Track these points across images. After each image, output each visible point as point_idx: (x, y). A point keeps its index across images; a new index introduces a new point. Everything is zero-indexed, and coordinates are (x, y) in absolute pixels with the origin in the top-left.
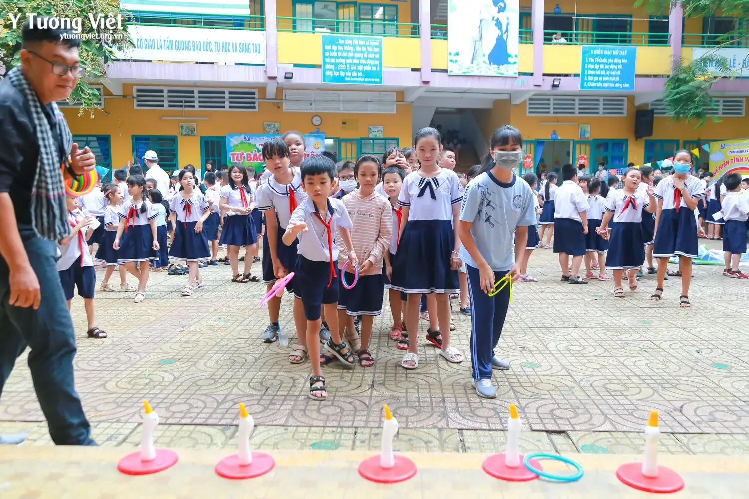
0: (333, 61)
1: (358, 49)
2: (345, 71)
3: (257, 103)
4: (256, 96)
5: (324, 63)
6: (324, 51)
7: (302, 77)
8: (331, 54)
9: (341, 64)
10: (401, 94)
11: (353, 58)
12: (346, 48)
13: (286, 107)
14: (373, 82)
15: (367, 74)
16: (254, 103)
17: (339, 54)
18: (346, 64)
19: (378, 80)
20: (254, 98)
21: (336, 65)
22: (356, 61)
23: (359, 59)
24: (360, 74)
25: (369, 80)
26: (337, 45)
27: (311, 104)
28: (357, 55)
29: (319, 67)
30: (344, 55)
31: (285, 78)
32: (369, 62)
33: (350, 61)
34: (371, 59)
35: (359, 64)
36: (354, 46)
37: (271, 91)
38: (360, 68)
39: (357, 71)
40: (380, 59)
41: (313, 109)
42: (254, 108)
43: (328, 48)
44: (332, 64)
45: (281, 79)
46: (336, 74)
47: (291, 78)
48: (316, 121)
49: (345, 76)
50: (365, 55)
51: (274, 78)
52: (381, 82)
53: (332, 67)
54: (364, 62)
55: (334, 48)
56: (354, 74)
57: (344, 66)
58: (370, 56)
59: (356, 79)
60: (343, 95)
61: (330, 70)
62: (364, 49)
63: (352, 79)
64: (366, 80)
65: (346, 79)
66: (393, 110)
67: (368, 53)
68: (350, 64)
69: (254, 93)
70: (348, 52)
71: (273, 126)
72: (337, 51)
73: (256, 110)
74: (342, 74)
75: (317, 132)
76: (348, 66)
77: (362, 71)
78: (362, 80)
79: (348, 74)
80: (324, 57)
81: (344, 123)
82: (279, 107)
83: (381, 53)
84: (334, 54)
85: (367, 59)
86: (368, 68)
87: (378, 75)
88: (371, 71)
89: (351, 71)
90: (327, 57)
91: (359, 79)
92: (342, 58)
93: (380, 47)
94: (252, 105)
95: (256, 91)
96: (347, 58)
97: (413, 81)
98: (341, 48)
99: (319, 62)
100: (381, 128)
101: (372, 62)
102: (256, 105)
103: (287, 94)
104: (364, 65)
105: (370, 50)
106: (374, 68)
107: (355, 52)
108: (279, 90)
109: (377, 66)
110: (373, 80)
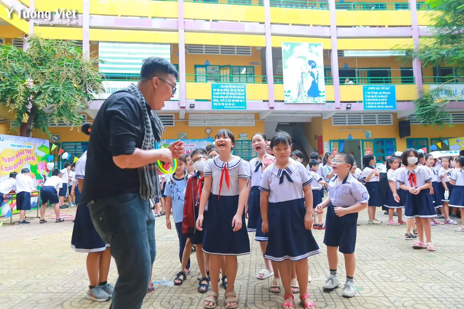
0: (218, 97)
1: (232, 90)
2: (225, 102)
3: (174, 122)
4: (173, 118)
5: (213, 98)
6: (213, 92)
7: (199, 107)
8: (217, 94)
9: (222, 99)
10: (257, 115)
11: (229, 95)
12: (225, 90)
13: (191, 124)
14: (241, 109)
15: (237, 104)
16: (172, 122)
17: (221, 93)
18: (225, 99)
19: (244, 107)
20: (172, 119)
21: (219, 99)
22: (231, 97)
23: (233, 95)
24: (233, 104)
25: (239, 107)
26: (220, 89)
27: (205, 122)
28: (231, 94)
29: (209, 101)
30: (224, 93)
31: (190, 107)
32: (238, 97)
33: (227, 97)
34: (239, 96)
35: (233, 99)
36: (229, 89)
37: (182, 115)
38: (233, 101)
39: (232, 103)
40: (245, 96)
41: (206, 124)
42: (172, 124)
43: (214, 90)
44: (217, 99)
45: (188, 108)
46: (220, 104)
47: (194, 107)
48: (208, 131)
49: (225, 105)
50: (236, 94)
51: (184, 107)
52: (246, 108)
53: (217, 101)
54: (235, 97)
55: (218, 90)
56: (230, 104)
57: (224, 100)
58: (239, 94)
59: (231, 107)
60: (223, 117)
61: (216, 102)
62: (235, 90)
63: (229, 107)
64: (237, 107)
65: (225, 107)
66: (253, 124)
67: (238, 92)
68: (228, 99)
69: (172, 116)
70: (226, 92)
71: (183, 135)
72: (220, 92)
73: (174, 126)
74: (223, 104)
75: (209, 138)
76: (226, 100)
77: (235, 103)
78: (235, 107)
79: (227, 104)
80: (213, 95)
82: (186, 124)
83: (245, 92)
84: (218, 93)
85: (237, 96)
86: (238, 101)
87: (244, 104)
88: (239, 102)
89: (228, 103)
90: (214, 95)
91: (233, 107)
92: (223, 95)
93: (245, 89)
94: (171, 123)
95: (173, 115)
96: (226, 95)
97: (264, 107)
98: (222, 90)
99: (210, 98)
100: (246, 135)
101: (240, 97)
102: (174, 123)
103: (191, 116)
104: (235, 99)
105: (239, 90)
106: (241, 101)
107: (230, 92)
108: (187, 114)
109: (243, 99)
110: (241, 107)
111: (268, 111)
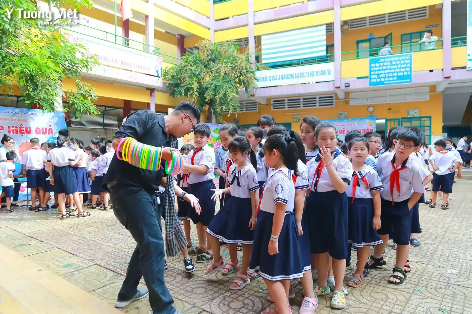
0: (376, 73)
1: (394, 63)
2: (384, 78)
3: (334, 102)
4: (334, 98)
5: (371, 75)
6: (371, 67)
7: (356, 85)
8: (376, 69)
9: (382, 74)
10: (433, 88)
11: (390, 69)
12: (385, 64)
13: (352, 103)
14: (405, 83)
15: (399, 78)
16: (333, 102)
17: (381, 68)
18: (385, 74)
19: (409, 80)
20: (333, 99)
21: (378, 75)
22: (393, 71)
23: (395, 69)
24: (395, 78)
25: (402, 81)
26: (379, 63)
27: (367, 100)
28: (393, 67)
29: (367, 77)
30: (384, 68)
31: (346, 86)
32: (402, 70)
33: (388, 71)
34: (403, 68)
35: (394, 72)
36: (391, 62)
37: (341, 95)
38: (395, 74)
39: (393, 77)
40: (410, 67)
41: (369, 103)
42: (333, 105)
43: (373, 65)
44: (376, 75)
45: (343, 87)
46: (378, 80)
47: (349, 86)
48: (371, 109)
49: (384, 81)
50: (399, 66)
51: (339, 87)
52: (411, 81)
53: (376, 76)
54: (398, 70)
55: (377, 65)
56: (391, 79)
57: (384, 75)
58: (403, 66)
59: (392, 82)
60: (389, 92)
61: (374, 78)
62: (398, 62)
63: (389, 82)
64: (400, 81)
65: (386, 82)
66: (427, 98)
67: (401, 64)
68: (388, 73)
69: (332, 97)
70: (386, 66)
71: (343, 114)
72: (380, 66)
73: (334, 106)
74: (383, 80)
75: (372, 116)
76: (387, 74)
77: (397, 76)
78: (397, 81)
79: (387, 79)
80: (371, 71)
81: (390, 109)
82: (347, 103)
83: (411, 63)
84: (377, 69)
85: (400, 68)
86: (401, 74)
87: (409, 77)
88: (403, 75)
89: (389, 77)
90: (372, 71)
91: (395, 82)
92: (383, 70)
93: (410, 59)
94: (331, 103)
95: (334, 95)
96: (386, 69)
98: (382, 64)
99: (367, 74)
100: (417, 111)
101: (404, 70)
102: (334, 103)
103: (352, 95)
104: (398, 72)
105: (403, 62)
106: (406, 74)
107: (391, 65)
108: (347, 94)
109: (407, 72)
110: (405, 81)
111: (443, 81)
